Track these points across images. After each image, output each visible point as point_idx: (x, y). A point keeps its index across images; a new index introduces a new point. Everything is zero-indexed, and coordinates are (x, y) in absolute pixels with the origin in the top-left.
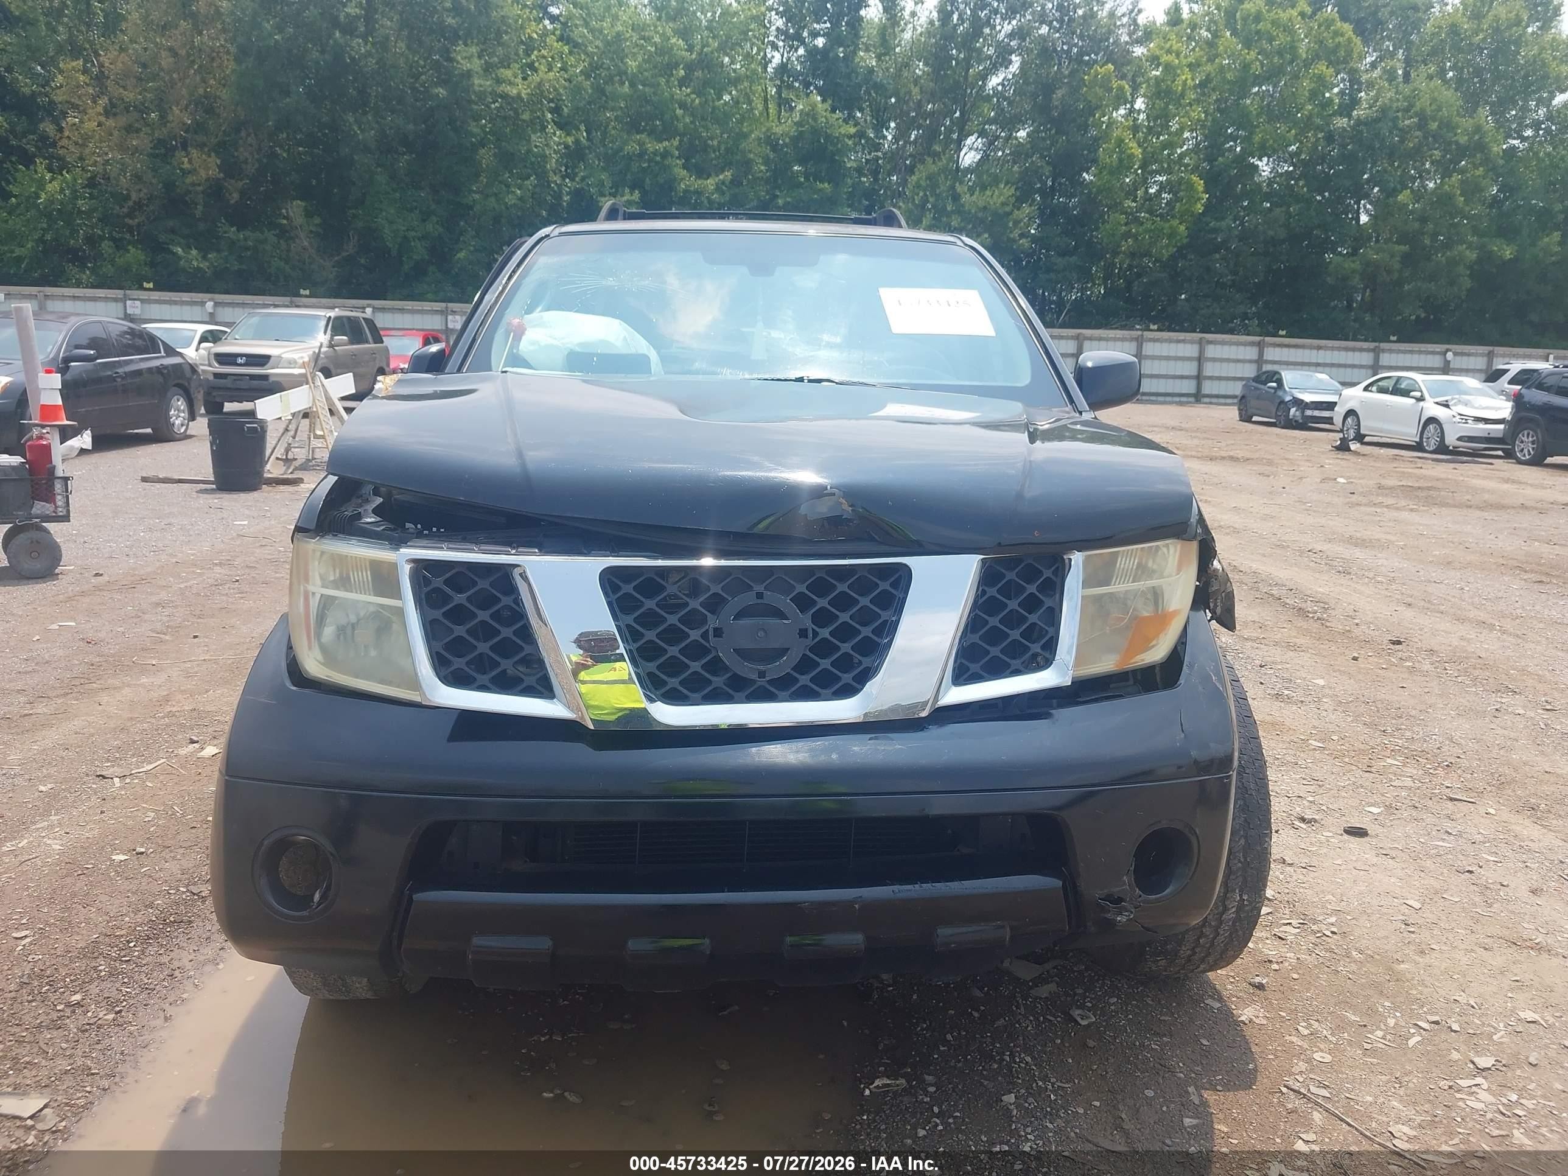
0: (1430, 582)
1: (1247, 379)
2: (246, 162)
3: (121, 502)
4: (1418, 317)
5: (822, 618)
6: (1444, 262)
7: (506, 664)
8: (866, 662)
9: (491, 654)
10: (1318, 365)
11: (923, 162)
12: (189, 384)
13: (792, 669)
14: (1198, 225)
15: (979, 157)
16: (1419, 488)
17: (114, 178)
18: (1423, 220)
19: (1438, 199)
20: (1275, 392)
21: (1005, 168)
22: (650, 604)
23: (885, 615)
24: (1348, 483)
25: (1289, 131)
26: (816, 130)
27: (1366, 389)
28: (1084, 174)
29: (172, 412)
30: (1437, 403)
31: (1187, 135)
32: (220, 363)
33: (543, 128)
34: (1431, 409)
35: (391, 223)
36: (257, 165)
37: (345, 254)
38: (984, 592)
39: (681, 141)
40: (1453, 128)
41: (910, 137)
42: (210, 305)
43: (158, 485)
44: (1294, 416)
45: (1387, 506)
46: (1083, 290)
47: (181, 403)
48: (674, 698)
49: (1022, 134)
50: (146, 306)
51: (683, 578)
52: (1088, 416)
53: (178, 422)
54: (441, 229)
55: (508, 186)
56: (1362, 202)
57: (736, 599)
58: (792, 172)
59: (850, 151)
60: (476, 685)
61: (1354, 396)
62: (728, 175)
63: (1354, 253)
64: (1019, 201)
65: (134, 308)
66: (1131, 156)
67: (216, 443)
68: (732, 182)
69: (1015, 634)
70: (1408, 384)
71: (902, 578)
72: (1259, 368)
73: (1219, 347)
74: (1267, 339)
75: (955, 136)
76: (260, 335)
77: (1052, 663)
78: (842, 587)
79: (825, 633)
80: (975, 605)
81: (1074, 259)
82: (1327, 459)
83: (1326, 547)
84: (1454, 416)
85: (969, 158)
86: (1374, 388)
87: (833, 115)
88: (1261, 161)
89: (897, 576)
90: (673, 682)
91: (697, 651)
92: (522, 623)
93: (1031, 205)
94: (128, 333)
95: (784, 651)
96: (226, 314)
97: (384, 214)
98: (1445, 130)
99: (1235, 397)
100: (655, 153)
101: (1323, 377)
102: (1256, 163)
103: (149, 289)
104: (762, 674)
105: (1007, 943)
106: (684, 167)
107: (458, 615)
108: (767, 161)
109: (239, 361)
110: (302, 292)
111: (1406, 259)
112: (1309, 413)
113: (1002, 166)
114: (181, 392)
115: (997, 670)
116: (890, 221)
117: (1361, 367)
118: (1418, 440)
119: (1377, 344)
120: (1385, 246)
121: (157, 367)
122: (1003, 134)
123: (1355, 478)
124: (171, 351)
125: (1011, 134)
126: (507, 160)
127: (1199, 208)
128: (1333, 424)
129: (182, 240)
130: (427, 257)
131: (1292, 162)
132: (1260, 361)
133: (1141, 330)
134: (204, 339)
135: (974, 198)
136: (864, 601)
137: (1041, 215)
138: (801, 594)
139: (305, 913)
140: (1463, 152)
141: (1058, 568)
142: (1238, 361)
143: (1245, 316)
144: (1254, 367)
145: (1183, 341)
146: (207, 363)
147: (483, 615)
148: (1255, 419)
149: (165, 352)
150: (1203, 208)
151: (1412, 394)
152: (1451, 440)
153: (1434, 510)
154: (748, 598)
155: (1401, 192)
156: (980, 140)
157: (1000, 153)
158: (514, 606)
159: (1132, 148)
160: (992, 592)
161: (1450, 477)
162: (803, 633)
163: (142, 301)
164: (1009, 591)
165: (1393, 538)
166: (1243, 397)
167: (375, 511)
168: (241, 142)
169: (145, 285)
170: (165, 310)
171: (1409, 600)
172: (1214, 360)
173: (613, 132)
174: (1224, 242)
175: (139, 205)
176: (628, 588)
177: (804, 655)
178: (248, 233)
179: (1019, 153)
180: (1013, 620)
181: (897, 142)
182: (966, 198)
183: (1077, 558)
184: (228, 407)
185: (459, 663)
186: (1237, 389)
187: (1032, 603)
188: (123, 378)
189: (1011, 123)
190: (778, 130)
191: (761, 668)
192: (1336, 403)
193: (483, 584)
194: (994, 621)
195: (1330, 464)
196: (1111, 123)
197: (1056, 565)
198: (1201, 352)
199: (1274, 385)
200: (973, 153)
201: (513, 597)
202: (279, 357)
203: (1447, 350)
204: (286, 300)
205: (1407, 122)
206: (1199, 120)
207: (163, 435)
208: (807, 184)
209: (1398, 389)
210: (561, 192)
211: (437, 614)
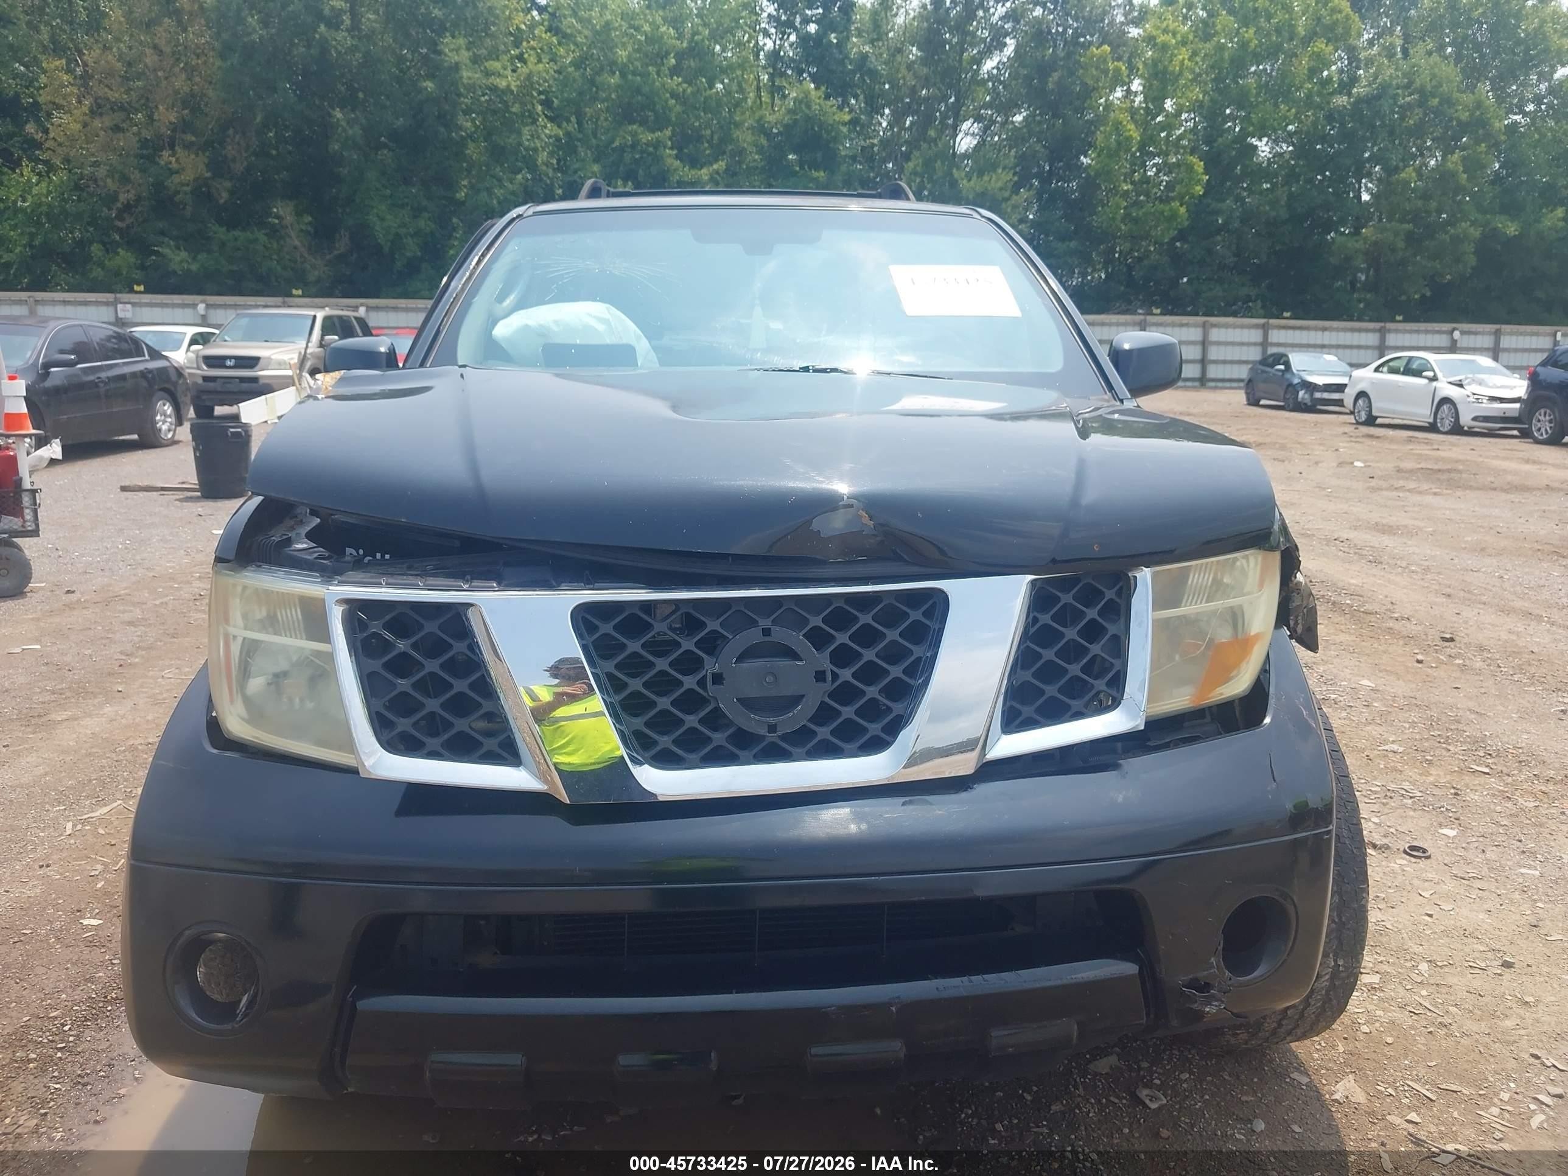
0: (1467, 570)
1: (1253, 362)
2: (234, 160)
3: (101, 512)
4: (1423, 296)
5: (842, 657)
6: (1448, 240)
7: (461, 725)
8: (897, 708)
9: (443, 713)
10: (1323, 346)
11: (919, 148)
12: (175, 387)
13: (810, 720)
14: (1200, 209)
15: (975, 142)
16: (1439, 471)
17: (101, 179)
18: (1426, 196)
19: (1440, 176)
20: (1283, 375)
21: (1002, 153)
22: (634, 646)
23: (918, 651)
24: (1365, 466)
25: (1289, 111)
26: (810, 118)
27: (1377, 370)
28: (1082, 157)
29: (158, 418)
30: (1450, 383)
31: (1184, 116)
32: (209, 366)
33: (534, 121)
34: (1445, 389)
35: (382, 219)
36: (245, 163)
37: (336, 252)
38: (1035, 620)
39: (673, 131)
40: (1454, 104)
41: (905, 123)
42: (201, 307)
43: (141, 494)
44: (1303, 398)
45: (1409, 491)
46: (1084, 275)
47: (168, 409)
48: (666, 760)
49: (1018, 118)
50: (138, 309)
51: (673, 612)
52: (1129, 404)
53: (165, 427)
54: (433, 226)
55: (500, 180)
56: (1363, 181)
57: (738, 637)
58: (787, 160)
59: (845, 138)
60: (425, 752)
61: (1365, 377)
62: (720, 165)
63: (1356, 232)
64: (1016, 188)
65: (125, 311)
66: (1129, 139)
67: (199, 450)
68: (727, 170)
69: (1075, 669)
70: (1420, 364)
71: (938, 605)
72: (1264, 351)
73: (1223, 330)
74: (1272, 321)
75: (950, 121)
76: (250, 336)
77: (1120, 703)
78: (865, 619)
79: (846, 674)
80: (1026, 636)
81: (1073, 244)
82: (1342, 442)
83: (1352, 535)
84: (1468, 396)
85: (965, 143)
86: (1385, 369)
87: (828, 103)
88: (1261, 141)
89: (930, 602)
90: (665, 741)
91: (691, 702)
92: (478, 675)
93: (1029, 190)
94: (114, 337)
95: (797, 699)
96: (218, 316)
97: (375, 211)
98: (1445, 106)
99: (1241, 380)
100: (648, 144)
101: (1331, 358)
102: (1255, 143)
103: (140, 292)
104: (772, 728)
105: (1075, 1041)
106: (677, 157)
107: (401, 666)
108: (760, 150)
109: (228, 363)
110: (294, 292)
111: (1410, 237)
112: (1318, 395)
113: (1000, 151)
114: (166, 395)
115: (1055, 714)
116: (896, 194)
117: (1367, 347)
118: (1431, 420)
119: (1382, 324)
120: (1388, 226)
121: (141, 372)
122: (999, 119)
123: (1372, 461)
124: (155, 354)
125: (1007, 120)
126: (498, 153)
127: (1199, 190)
128: (1343, 406)
129: (172, 243)
130: (419, 254)
131: (1292, 142)
132: (1265, 344)
133: (1144, 314)
134: (194, 341)
135: (972, 182)
136: (892, 635)
137: (1040, 199)
138: (816, 628)
139: (228, 1027)
140: (1464, 128)
141: (1121, 588)
142: (1242, 344)
143: (1248, 299)
144: (1259, 349)
145: (1187, 325)
146: (195, 366)
147: (432, 666)
148: (1262, 402)
149: (150, 355)
150: (1203, 190)
151: (1425, 374)
152: (1466, 420)
153: (1459, 493)
154: (753, 636)
155: (1403, 170)
156: (976, 125)
157: (996, 138)
158: (469, 653)
159: (1130, 130)
160: (1045, 619)
161: (1469, 458)
162: (820, 676)
163: (134, 304)
164: (1067, 616)
165: (1421, 524)
166: (1250, 381)
167: (310, 536)
168: (228, 140)
169: (136, 288)
170: (157, 313)
171: (1448, 591)
172: (1218, 343)
173: (605, 124)
174: (1226, 223)
175: (128, 207)
176: (607, 628)
177: (822, 702)
178: (237, 233)
179: (1017, 137)
180: (1073, 652)
181: (892, 128)
182: (964, 184)
183: (1144, 576)
184: (219, 410)
185: (404, 724)
186: (1243, 372)
187: (1093, 631)
188: (106, 383)
189: (1007, 108)
190: (771, 118)
191: (772, 720)
192: (1345, 385)
193: (431, 627)
194: (1049, 654)
195: (1344, 447)
196: (1108, 106)
197: (1121, 584)
198: (1205, 335)
199: (1282, 367)
200: (969, 138)
201: (466, 643)
202: (269, 358)
203: (1454, 329)
204: (279, 300)
205: (1408, 99)
206: (1197, 101)
207: (149, 441)
208: (802, 172)
209: (1410, 369)
210: (552, 184)
211: (376, 665)
